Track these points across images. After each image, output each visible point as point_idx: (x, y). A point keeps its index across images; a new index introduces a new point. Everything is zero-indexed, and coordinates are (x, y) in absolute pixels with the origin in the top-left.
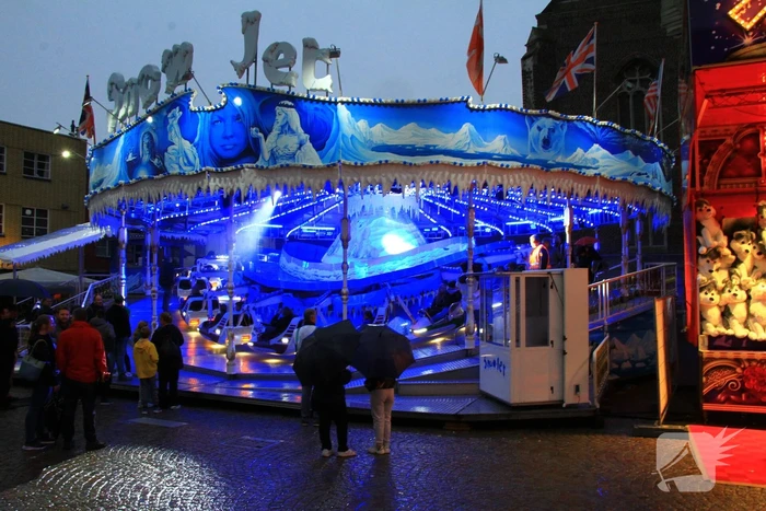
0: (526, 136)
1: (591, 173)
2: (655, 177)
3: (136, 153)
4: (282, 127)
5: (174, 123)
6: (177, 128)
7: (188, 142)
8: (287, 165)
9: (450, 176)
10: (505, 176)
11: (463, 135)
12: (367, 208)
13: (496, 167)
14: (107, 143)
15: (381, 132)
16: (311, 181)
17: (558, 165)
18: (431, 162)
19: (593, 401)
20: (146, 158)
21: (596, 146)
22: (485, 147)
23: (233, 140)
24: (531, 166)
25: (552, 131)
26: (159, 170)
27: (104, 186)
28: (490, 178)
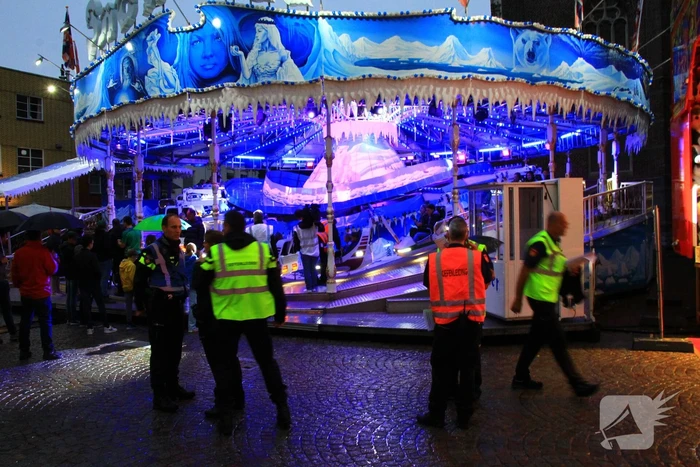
0: (510, 49)
1: (576, 87)
2: (636, 93)
3: (117, 78)
4: (262, 44)
5: (153, 45)
6: (156, 50)
7: (167, 64)
8: (269, 83)
9: (434, 90)
10: (490, 90)
11: (447, 49)
12: (347, 135)
13: (482, 80)
14: (88, 71)
15: (364, 46)
16: (294, 98)
17: (543, 78)
18: (416, 76)
19: (588, 315)
20: (126, 83)
21: (580, 60)
22: (469, 59)
23: (213, 60)
24: (516, 79)
25: (536, 43)
26: (140, 94)
27: (87, 115)
28: (476, 92)
